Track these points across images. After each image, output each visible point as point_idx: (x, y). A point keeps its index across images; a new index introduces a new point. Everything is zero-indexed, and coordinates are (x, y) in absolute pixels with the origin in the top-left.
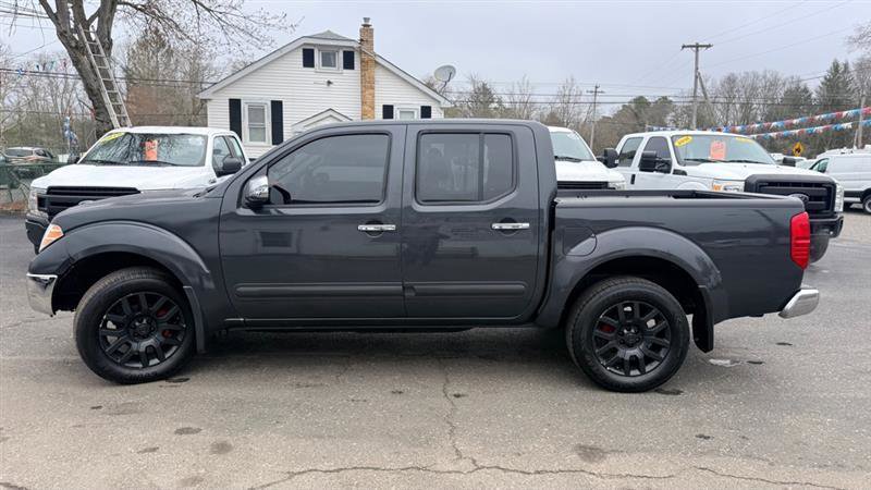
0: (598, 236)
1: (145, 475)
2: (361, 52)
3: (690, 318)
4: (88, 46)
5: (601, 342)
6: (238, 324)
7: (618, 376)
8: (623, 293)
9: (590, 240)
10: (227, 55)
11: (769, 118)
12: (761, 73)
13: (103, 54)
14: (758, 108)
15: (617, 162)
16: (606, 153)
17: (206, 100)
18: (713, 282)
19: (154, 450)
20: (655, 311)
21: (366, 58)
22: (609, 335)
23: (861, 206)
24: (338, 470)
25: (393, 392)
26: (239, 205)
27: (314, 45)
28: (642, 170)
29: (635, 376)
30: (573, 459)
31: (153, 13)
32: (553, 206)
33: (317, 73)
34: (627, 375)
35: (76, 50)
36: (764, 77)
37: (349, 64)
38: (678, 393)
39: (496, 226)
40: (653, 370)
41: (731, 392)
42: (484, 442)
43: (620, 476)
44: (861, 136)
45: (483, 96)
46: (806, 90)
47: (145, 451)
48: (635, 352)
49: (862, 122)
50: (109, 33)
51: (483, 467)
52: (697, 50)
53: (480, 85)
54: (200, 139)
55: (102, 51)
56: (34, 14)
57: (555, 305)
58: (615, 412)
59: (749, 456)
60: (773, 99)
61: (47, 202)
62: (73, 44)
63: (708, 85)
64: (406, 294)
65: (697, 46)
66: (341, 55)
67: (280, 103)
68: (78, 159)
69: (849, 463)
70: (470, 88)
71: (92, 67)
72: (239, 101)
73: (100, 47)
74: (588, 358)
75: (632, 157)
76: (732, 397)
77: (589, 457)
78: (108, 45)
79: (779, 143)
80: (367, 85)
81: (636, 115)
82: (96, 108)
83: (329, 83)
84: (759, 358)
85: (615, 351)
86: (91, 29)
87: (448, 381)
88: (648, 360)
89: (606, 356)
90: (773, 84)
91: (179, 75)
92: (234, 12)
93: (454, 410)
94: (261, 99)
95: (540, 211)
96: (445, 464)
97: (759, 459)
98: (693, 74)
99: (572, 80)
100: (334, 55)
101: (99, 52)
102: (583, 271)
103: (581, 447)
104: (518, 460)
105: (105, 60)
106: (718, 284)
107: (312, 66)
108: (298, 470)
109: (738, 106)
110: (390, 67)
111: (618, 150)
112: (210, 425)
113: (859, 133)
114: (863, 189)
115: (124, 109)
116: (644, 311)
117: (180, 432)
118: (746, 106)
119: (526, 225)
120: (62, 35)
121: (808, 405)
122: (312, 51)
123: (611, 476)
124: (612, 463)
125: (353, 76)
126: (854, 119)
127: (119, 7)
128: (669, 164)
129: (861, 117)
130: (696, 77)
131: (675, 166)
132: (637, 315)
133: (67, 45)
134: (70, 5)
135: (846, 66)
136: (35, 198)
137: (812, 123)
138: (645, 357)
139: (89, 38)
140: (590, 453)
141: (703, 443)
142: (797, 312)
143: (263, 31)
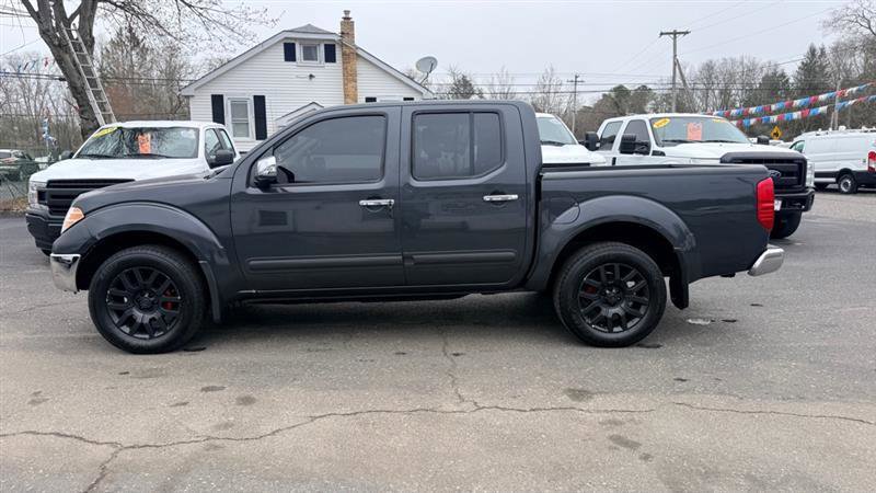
0: (581, 205)
1: (180, 424)
2: (342, 45)
3: (667, 280)
4: (71, 45)
5: (585, 302)
6: (250, 296)
7: (602, 333)
8: (604, 256)
9: (574, 208)
10: (208, 51)
11: (747, 104)
12: (738, 58)
13: (86, 52)
14: (737, 94)
15: (598, 145)
16: (587, 137)
17: (188, 97)
18: (688, 247)
19: (185, 404)
20: (633, 272)
21: (348, 51)
22: (593, 296)
23: (836, 186)
24: (355, 414)
25: (397, 354)
26: (248, 185)
27: (295, 39)
28: (622, 152)
29: (618, 333)
30: (565, 400)
31: (133, 10)
32: (539, 179)
33: (300, 68)
34: (611, 331)
35: (59, 48)
36: (742, 63)
37: (330, 57)
38: (658, 346)
39: (487, 198)
40: (634, 326)
41: (706, 345)
42: (483, 390)
43: (606, 411)
44: (837, 118)
45: (464, 87)
46: (783, 75)
47: (177, 405)
48: (617, 310)
49: (838, 105)
50: (91, 31)
51: (484, 407)
52: (675, 38)
53: (460, 77)
54: (192, 132)
55: (84, 49)
56: (14, 13)
57: (542, 272)
58: (601, 363)
59: (722, 393)
60: (750, 85)
61: (47, 196)
62: (57, 43)
63: (686, 72)
64: (406, 264)
65: (675, 33)
66: (322, 48)
67: (262, 98)
68: (72, 154)
69: (810, 396)
70: (450, 80)
71: (75, 65)
72: (221, 97)
73: (83, 45)
74: (574, 317)
75: (612, 142)
76: (708, 348)
77: (578, 397)
78: (90, 43)
79: (759, 128)
80: (349, 77)
81: (616, 103)
82: (80, 106)
83: (311, 76)
84: (733, 318)
85: (598, 310)
86: (72, 27)
87: (446, 344)
88: (629, 317)
89: (590, 315)
90: (751, 70)
91: (155, 74)
92: (215, 7)
93: (454, 366)
94: (244, 94)
95: (527, 185)
96: (449, 406)
97: (729, 395)
98: (672, 60)
99: (552, 70)
100: (315, 48)
101: (81, 50)
102: (568, 238)
103: (570, 390)
104: (515, 401)
105: (88, 58)
106: (692, 249)
107: (294, 60)
108: (318, 415)
109: (717, 92)
110: (371, 59)
111: (599, 134)
112: (232, 384)
113: (835, 116)
114: (838, 170)
115: (108, 107)
116: (624, 272)
117: (206, 389)
118: (725, 93)
119: (515, 197)
120: (44, 33)
121: (776, 353)
122: (293, 45)
123: (598, 411)
124: (598, 401)
125: (335, 69)
126: (830, 102)
127: (100, 4)
128: (647, 145)
129: (837, 100)
130: (675, 64)
131: (654, 147)
132: (618, 276)
133: (50, 43)
134: (51, 3)
135: (823, 50)
136: (35, 192)
137: (790, 109)
138: (626, 313)
139: (71, 37)
140: (579, 394)
141: (681, 384)
142: (764, 270)
143: (245, 26)
